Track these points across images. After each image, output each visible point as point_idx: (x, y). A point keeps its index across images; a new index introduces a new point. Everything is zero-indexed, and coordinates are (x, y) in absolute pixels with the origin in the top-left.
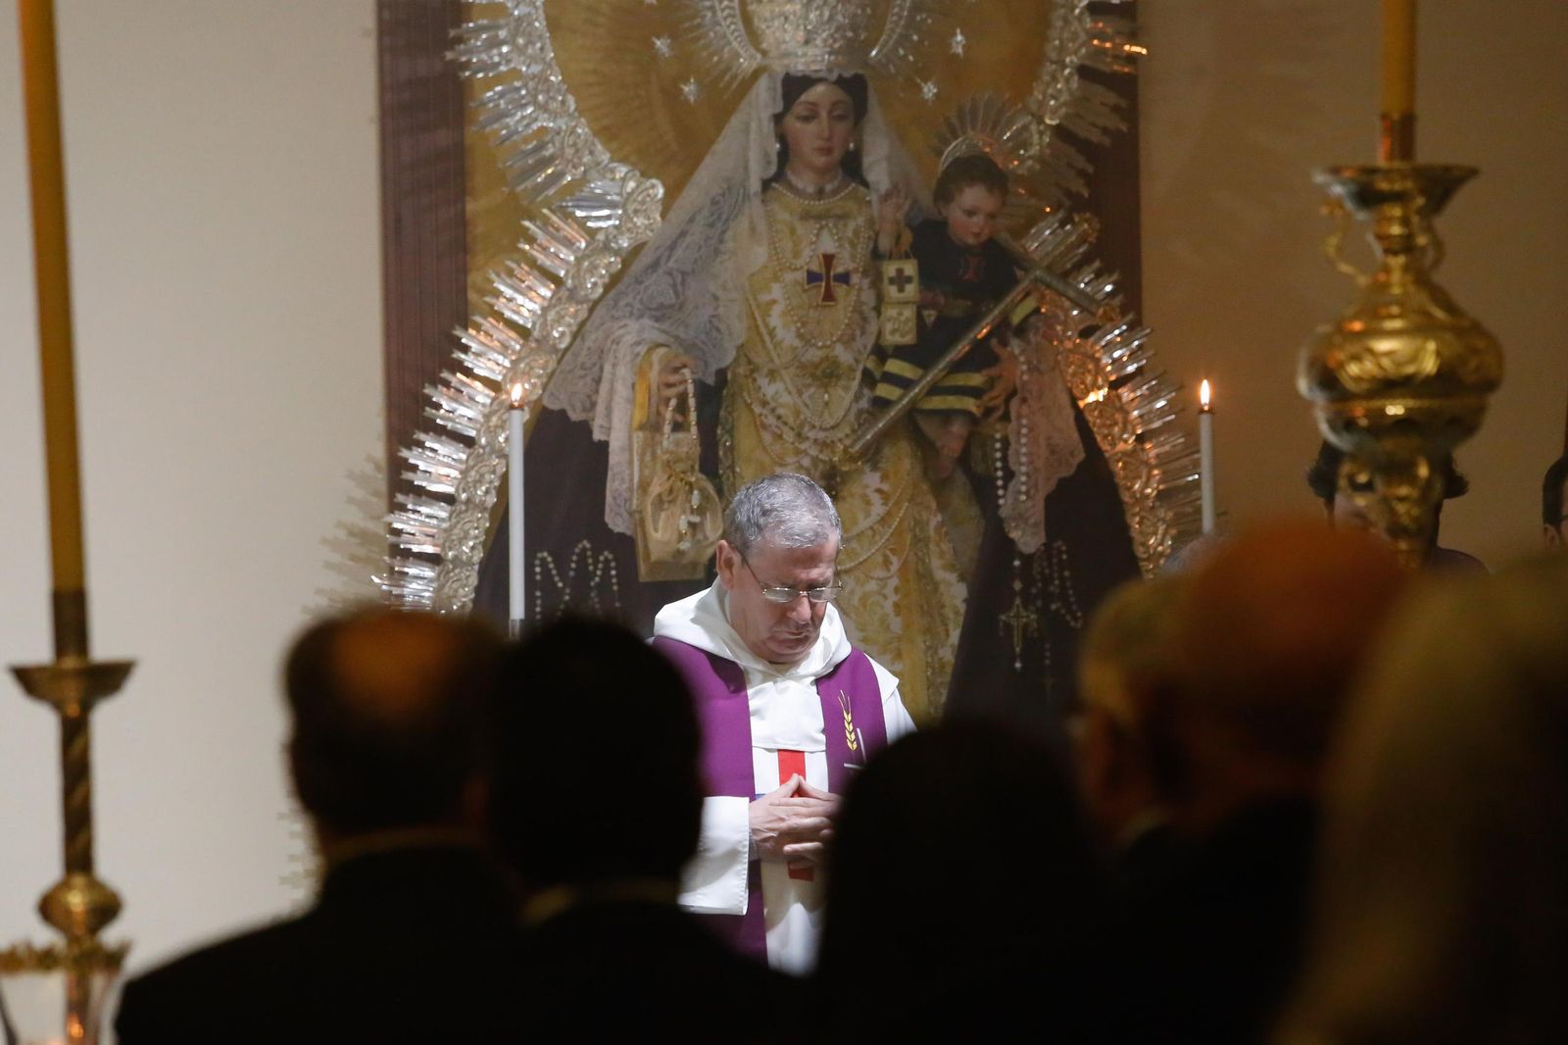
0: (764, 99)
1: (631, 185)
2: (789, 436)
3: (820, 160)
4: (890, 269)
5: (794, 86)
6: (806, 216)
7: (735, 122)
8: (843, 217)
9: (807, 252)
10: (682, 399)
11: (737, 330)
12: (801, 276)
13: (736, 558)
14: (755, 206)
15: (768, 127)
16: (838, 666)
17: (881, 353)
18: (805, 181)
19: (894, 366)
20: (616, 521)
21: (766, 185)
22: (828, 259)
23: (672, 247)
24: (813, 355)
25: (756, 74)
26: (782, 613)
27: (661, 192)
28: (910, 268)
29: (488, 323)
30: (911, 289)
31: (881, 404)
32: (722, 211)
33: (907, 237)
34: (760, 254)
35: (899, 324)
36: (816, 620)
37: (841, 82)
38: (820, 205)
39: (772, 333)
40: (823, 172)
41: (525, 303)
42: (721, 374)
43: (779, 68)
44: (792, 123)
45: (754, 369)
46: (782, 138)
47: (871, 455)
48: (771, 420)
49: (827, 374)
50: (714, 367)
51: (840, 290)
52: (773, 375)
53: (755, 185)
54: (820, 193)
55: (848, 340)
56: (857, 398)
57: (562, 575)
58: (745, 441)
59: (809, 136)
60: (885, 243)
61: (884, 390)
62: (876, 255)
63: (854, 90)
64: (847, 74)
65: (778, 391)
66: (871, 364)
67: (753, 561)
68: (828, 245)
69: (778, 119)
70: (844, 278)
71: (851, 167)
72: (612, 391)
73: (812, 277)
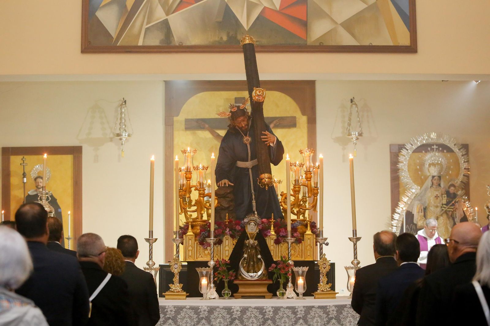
0: (430, 178)
1: (416, 187)
2: (433, 213)
3: (436, 184)
4: (443, 196)
5: (433, 177)
6: (435, 190)
7: (427, 181)
8: (438, 190)
9: (435, 194)
10: (422, 210)
11: (428, 202)
12: (434, 196)
13: (427, 227)
14: (429, 190)
15: (431, 181)
16: (437, 238)
17: (443, 205)
18: (434, 186)
19: (444, 206)
20: (415, 222)
21: (431, 187)
22: (437, 195)
23: (421, 193)
24: (435, 205)
25: (429, 176)
26: (431, 233)
27: (419, 188)
28: (446, 196)
29: (402, 202)
30: (446, 198)
31: (443, 210)
32: (426, 190)
33: (445, 193)
34: (430, 194)
35: (444, 201)
36: (435, 233)
37: (438, 176)
38: (436, 189)
39: (431, 202)
40: (436, 186)
41: (405, 199)
42: (426, 207)
43: (432, 175)
44: (433, 181)
45: (429, 206)
46: (432, 182)
47: (442, 215)
48: (431, 212)
49: (437, 207)
50: (425, 206)
51: (438, 198)
52: (431, 207)
53: (429, 187)
54: (436, 188)
55: (439, 203)
56: (440, 209)
57: (409, 227)
58: (428, 214)
59: (435, 182)
60: (443, 193)
61: (443, 208)
62: (442, 194)
63: (440, 177)
64: (439, 175)
65: (432, 209)
66: (442, 206)
67: (429, 227)
68: (437, 193)
69: (432, 180)
70: (439, 197)
71: (439, 185)
72: (414, 208)
73: (435, 197)
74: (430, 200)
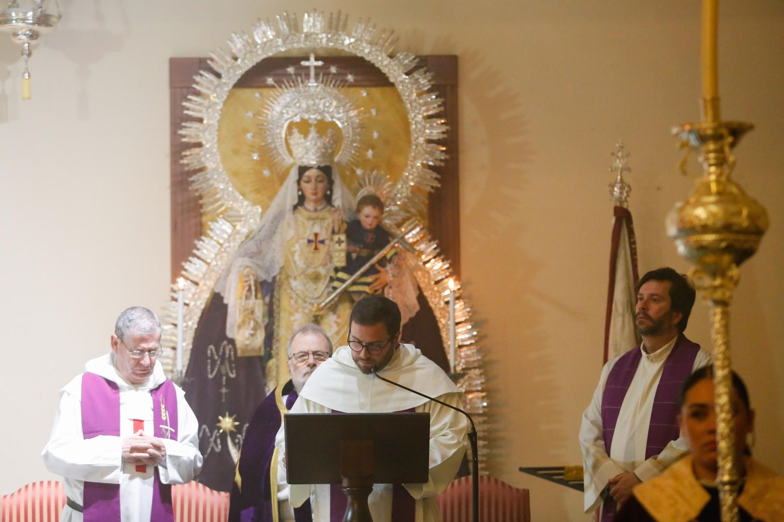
0: (294, 175)
1: (249, 209)
2: (300, 301)
3: (314, 197)
4: (336, 238)
5: (303, 170)
6: (309, 219)
7: (285, 184)
8: (323, 219)
9: (308, 232)
10: (250, 287)
11: (281, 261)
12: (306, 241)
13: (119, 341)
15: (296, 186)
16: (160, 385)
17: (337, 270)
18: (309, 205)
19: (341, 275)
20: (230, 334)
21: (295, 208)
22: (316, 235)
23: (260, 231)
24: (310, 271)
25: (291, 166)
26: (138, 362)
27: (260, 210)
28: (343, 237)
29: (195, 260)
30: (344, 246)
31: (335, 288)
32: (278, 218)
33: (345, 226)
34: (291, 233)
37: (319, 168)
38: (314, 215)
39: (295, 263)
40: (316, 201)
42: (274, 278)
43: (298, 163)
44: (304, 185)
45: (287, 276)
46: (300, 189)
47: (333, 308)
48: (294, 296)
49: (316, 278)
50: (273, 275)
51: (320, 246)
52: (295, 278)
53: (290, 208)
54: (316, 210)
55: (324, 265)
56: (327, 286)
57: (218, 353)
58: (284, 303)
59: (308, 188)
60: (336, 229)
61: (336, 284)
62: (333, 232)
63: (326, 171)
64: (322, 165)
65: (297, 285)
66: (332, 274)
68: (317, 229)
69: (299, 182)
70: (322, 242)
71: (328, 199)
72: (230, 283)
73: (310, 241)
74: (293, 254)
